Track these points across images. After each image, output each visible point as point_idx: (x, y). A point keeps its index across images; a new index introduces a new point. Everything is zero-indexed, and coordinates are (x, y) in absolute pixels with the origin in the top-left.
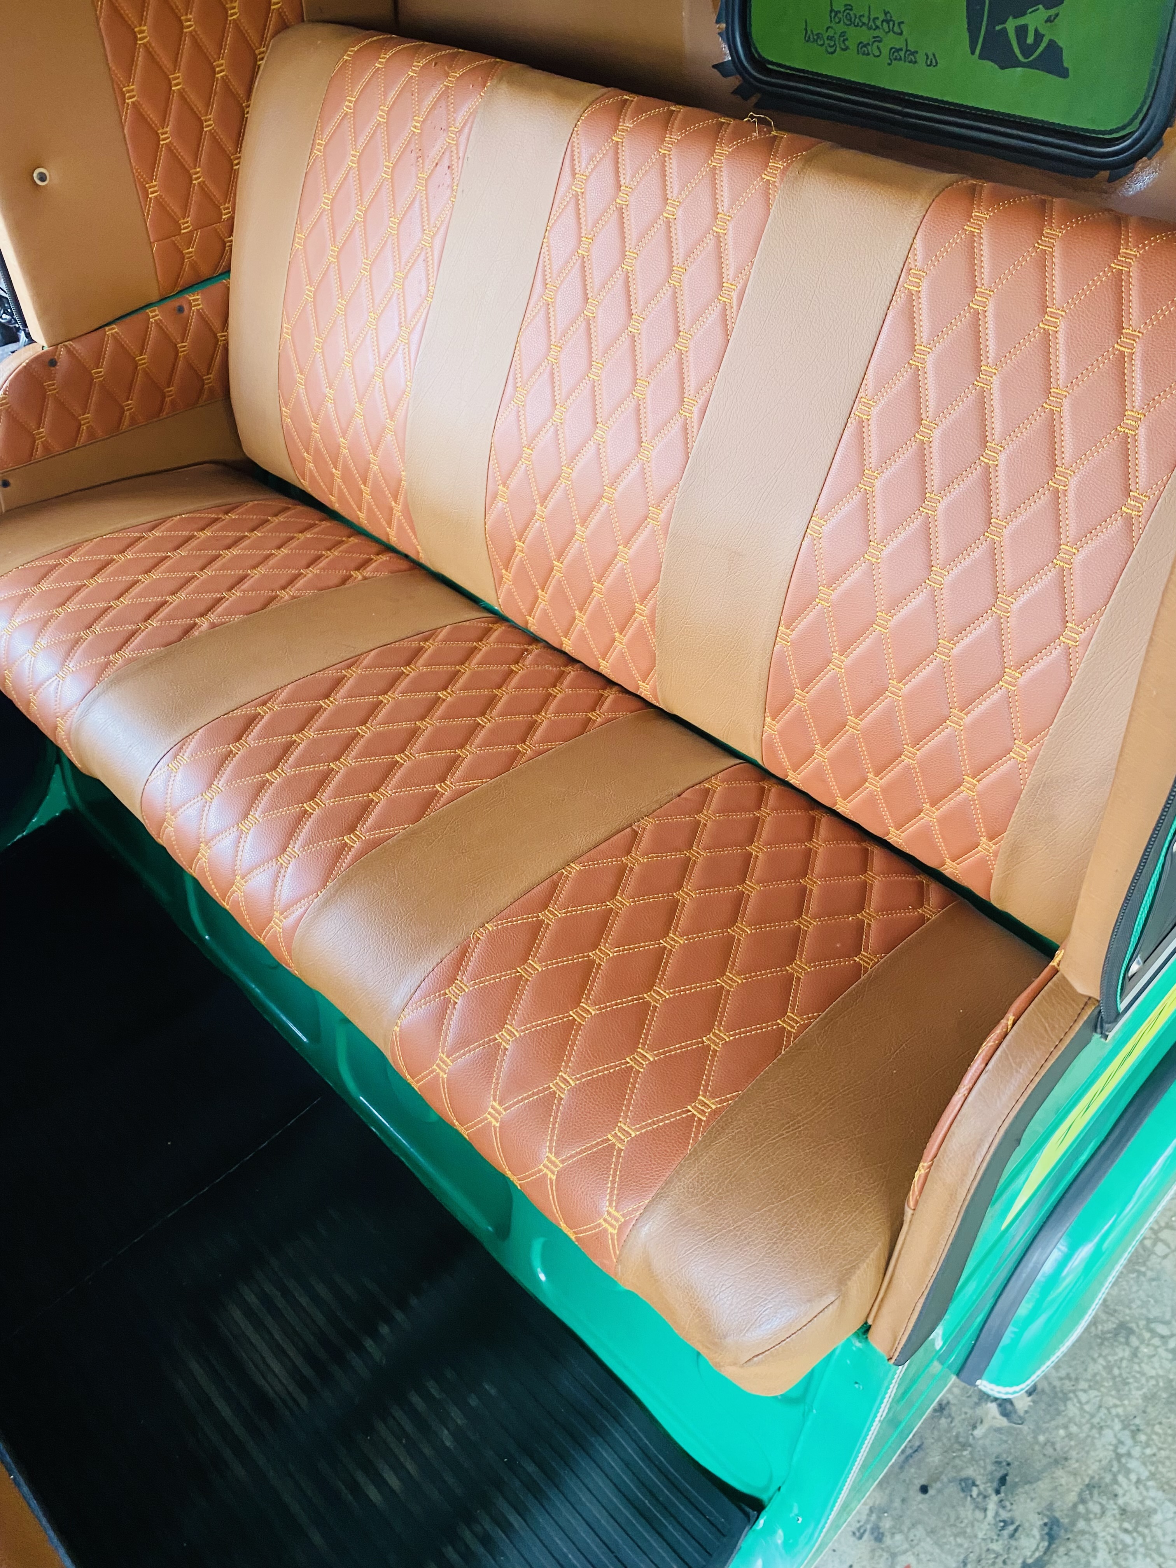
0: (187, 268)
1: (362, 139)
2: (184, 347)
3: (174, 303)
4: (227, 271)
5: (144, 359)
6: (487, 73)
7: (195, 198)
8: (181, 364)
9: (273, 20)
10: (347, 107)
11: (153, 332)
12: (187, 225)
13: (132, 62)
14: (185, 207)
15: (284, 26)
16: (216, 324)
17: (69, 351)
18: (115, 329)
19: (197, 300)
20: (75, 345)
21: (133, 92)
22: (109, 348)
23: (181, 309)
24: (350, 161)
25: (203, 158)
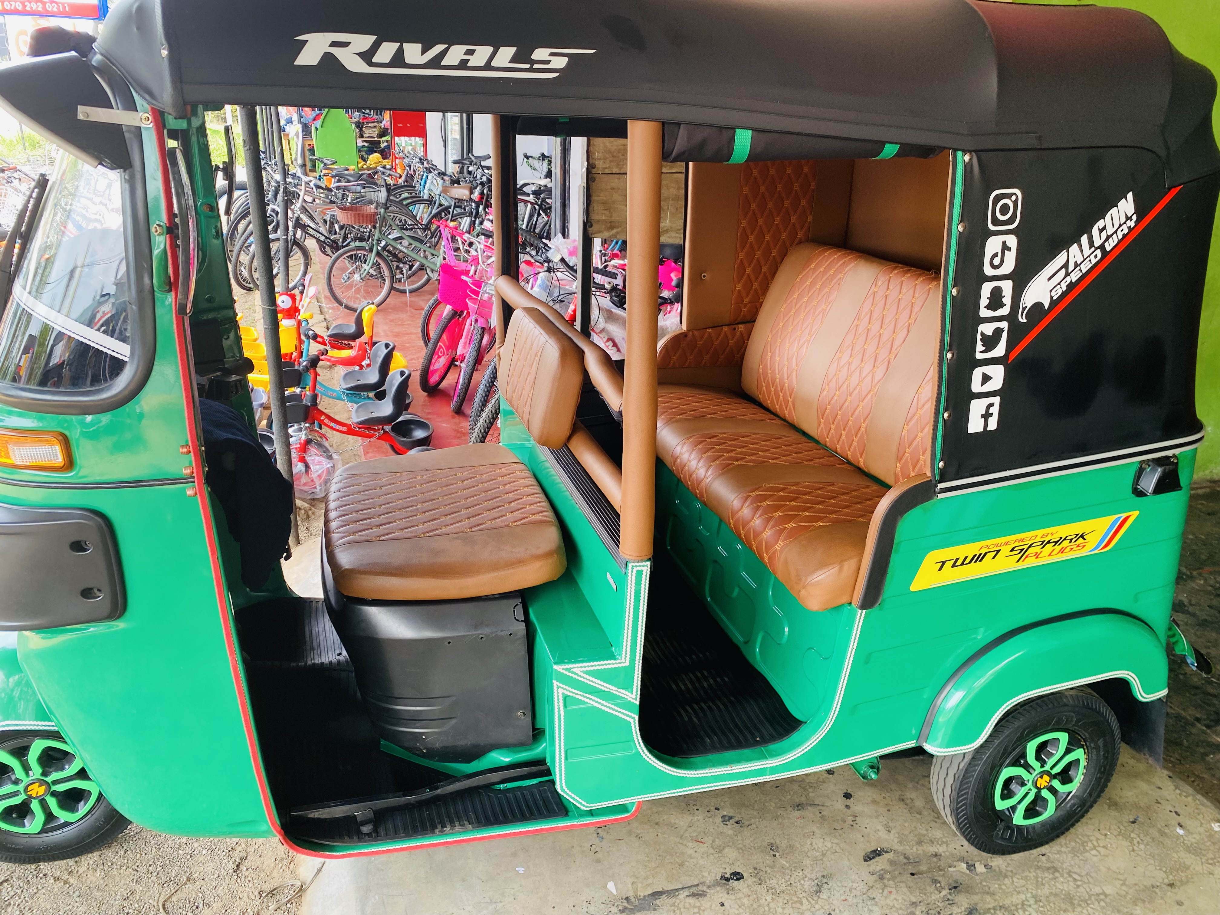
0: (741, 316)
1: (815, 275)
2: (731, 342)
3: (734, 326)
4: (755, 321)
5: (716, 343)
6: (859, 257)
7: (752, 292)
8: (728, 348)
9: (797, 240)
10: (812, 266)
11: (723, 333)
12: (746, 301)
13: (745, 246)
14: (748, 295)
15: (800, 242)
16: (746, 338)
17: (693, 334)
18: (710, 330)
19: (741, 328)
20: (696, 333)
21: (742, 255)
22: (706, 336)
23: (735, 329)
24: (808, 283)
25: (759, 280)
